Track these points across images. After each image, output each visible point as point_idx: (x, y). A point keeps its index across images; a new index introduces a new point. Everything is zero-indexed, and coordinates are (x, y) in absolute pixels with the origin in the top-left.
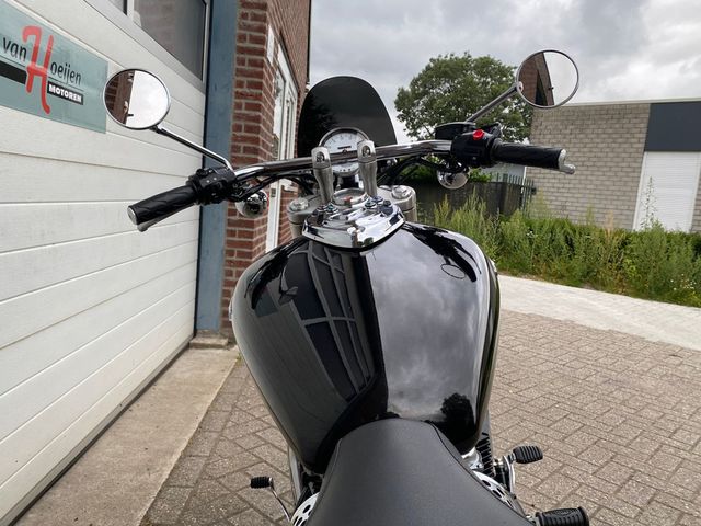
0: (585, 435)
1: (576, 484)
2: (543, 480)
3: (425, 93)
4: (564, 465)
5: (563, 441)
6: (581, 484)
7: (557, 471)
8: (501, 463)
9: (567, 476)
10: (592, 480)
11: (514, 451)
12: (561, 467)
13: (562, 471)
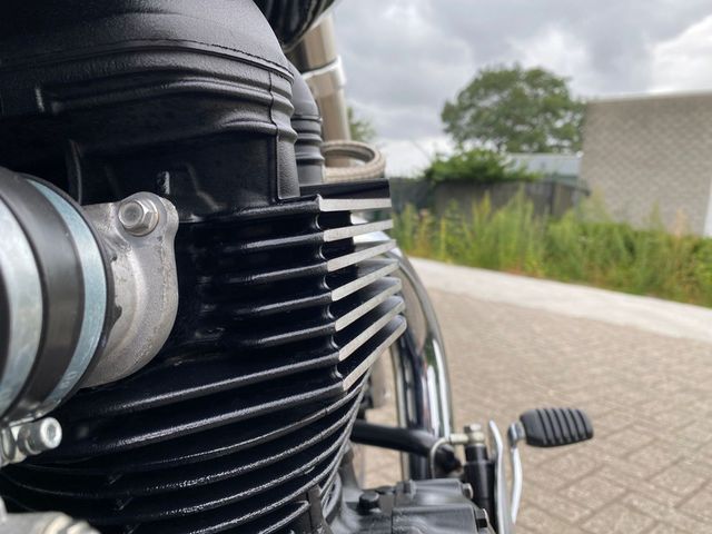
0: (659, 453)
1: (648, 522)
2: (594, 513)
3: (472, 106)
4: (628, 491)
5: (625, 457)
6: (656, 523)
7: (618, 500)
8: (478, 436)
9: (633, 509)
10: (674, 516)
11: (522, 419)
12: (623, 495)
13: (626, 500)
